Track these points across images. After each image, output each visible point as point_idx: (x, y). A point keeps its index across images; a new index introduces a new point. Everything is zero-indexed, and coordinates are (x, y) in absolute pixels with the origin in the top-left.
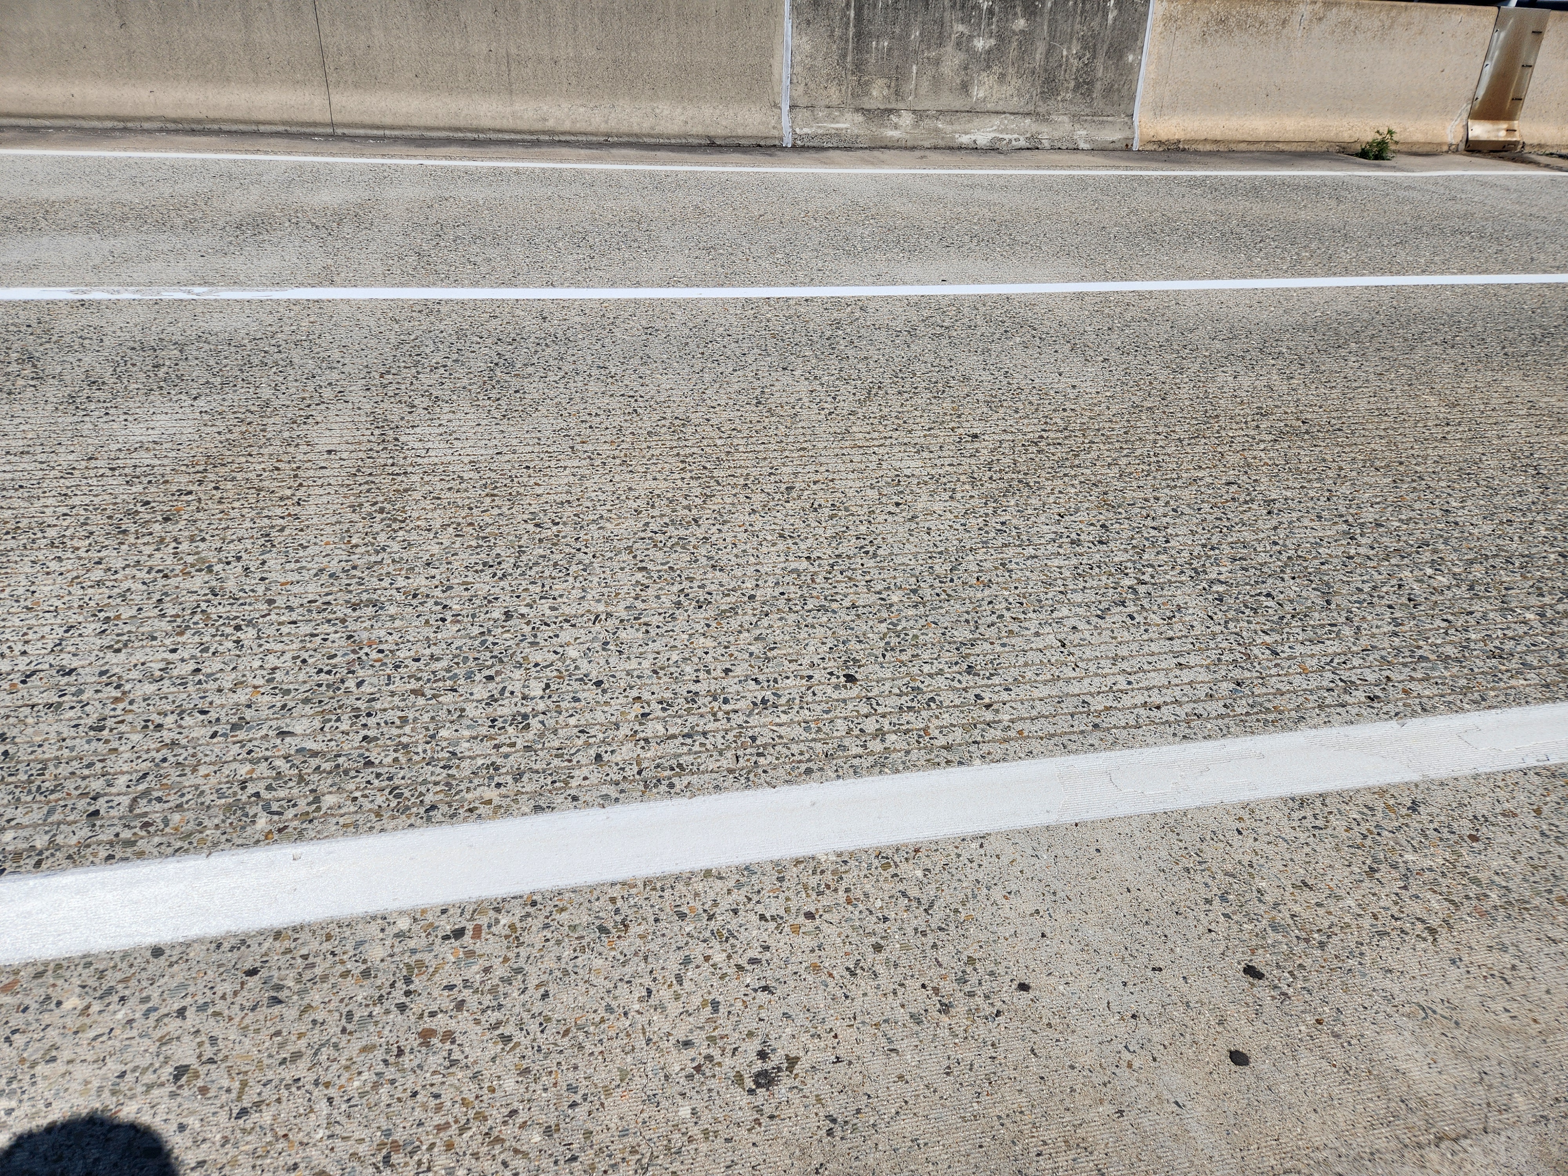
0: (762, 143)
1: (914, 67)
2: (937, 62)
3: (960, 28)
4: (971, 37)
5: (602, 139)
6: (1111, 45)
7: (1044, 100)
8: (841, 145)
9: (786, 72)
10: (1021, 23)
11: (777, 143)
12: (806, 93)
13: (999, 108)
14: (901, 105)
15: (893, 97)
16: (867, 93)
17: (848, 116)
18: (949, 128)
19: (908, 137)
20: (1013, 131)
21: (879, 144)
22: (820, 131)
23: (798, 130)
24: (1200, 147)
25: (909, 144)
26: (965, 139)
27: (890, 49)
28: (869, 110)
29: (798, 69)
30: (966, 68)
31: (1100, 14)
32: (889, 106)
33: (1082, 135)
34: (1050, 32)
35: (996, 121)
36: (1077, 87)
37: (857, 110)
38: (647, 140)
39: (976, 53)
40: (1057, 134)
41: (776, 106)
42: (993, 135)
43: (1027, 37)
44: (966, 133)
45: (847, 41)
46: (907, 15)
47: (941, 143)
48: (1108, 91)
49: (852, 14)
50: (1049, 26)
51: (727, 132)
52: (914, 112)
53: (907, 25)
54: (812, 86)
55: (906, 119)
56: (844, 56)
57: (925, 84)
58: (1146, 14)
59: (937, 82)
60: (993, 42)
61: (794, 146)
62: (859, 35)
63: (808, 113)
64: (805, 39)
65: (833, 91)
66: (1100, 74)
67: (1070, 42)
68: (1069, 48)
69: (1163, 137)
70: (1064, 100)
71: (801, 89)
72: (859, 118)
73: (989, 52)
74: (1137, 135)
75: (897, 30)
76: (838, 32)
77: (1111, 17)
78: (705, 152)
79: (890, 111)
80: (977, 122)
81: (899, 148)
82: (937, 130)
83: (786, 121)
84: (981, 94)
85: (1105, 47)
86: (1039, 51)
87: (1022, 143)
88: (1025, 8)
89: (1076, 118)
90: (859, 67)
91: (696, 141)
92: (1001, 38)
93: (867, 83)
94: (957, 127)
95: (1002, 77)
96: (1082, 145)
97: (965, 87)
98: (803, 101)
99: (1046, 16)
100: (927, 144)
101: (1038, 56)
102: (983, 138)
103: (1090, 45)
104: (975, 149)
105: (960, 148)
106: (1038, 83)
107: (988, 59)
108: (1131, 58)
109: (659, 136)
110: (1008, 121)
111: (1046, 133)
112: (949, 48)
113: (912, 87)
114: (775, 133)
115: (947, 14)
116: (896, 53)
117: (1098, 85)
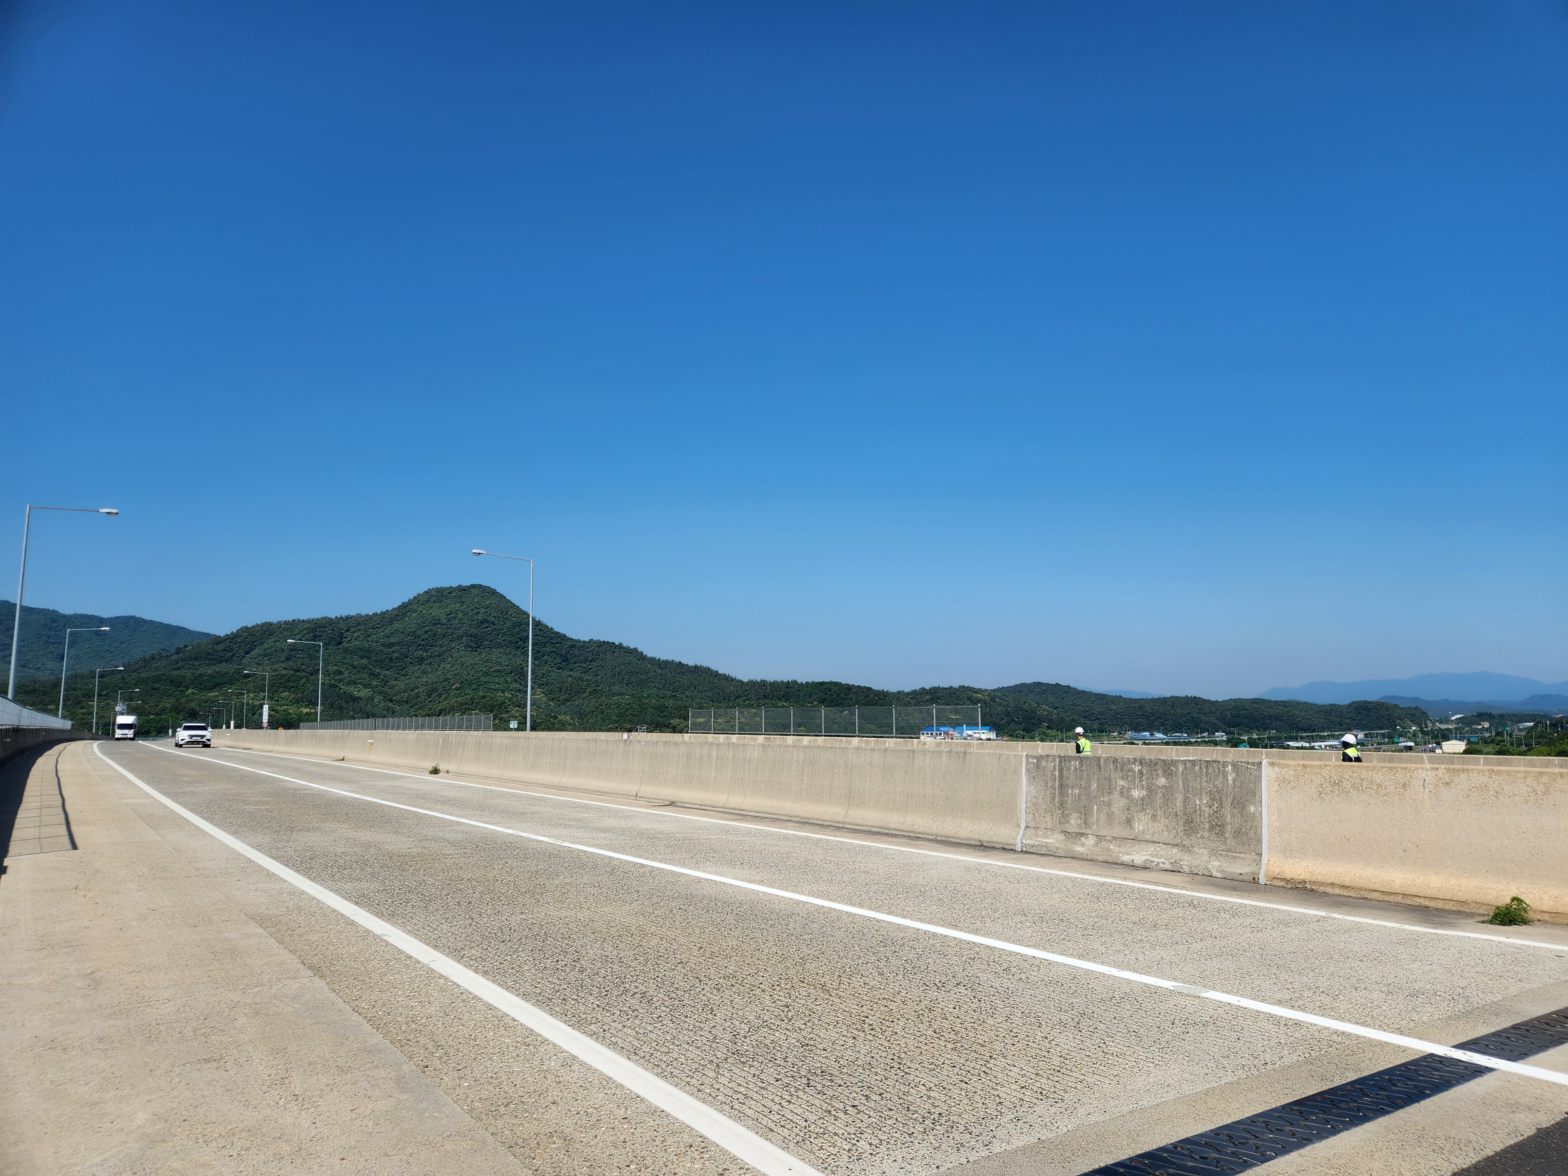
0: (1006, 847)
1: (1095, 807)
2: (1109, 804)
3: (1122, 783)
4: (1129, 789)
5: (934, 837)
6: (1234, 799)
7: (1188, 836)
8: (1048, 853)
9: (1024, 806)
10: (1162, 781)
11: (1013, 848)
12: (1034, 819)
13: (1155, 839)
14: (1088, 831)
15: (1083, 825)
16: (1068, 822)
17: (1056, 835)
18: (1117, 849)
19: (1089, 852)
20: (1162, 857)
21: (1070, 855)
22: (1036, 843)
23: (1024, 841)
25: (1089, 857)
26: (1126, 858)
27: (1079, 795)
28: (1069, 833)
29: (1029, 805)
30: (1128, 809)
31: (1221, 775)
32: (1081, 831)
33: (1216, 866)
34: (1184, 787)
35: (1152, 848)
36: (1212, 828)
37: (1062, 832)
38: (952, 840)
39: (1134, 799)
40: (1195, 863)
41: (1018, 826)
42: (1146, 857)
43: (1168, 791)
44: (1128, 854)
45: (1055, 789)
46: (1089, 775)
47: (1110, 859)
48: (1237, 833)
49: (1057, 773)
50: (1183, 783)
51: (988, 839)
52: (1097, 836)
53: (1089, 781)
54: (1037, 815)
55: (1091, 841)
56: (1054, 798)
57: (1103, 819)
58: (1260, 777)
59: (1110, 817)
60: (1144, 792)
61: (1022, 851)
62: (1061, 786)
63: (1033, 831)
64: (1032, 787)
65: (1048, 818)
66: (1228, 819)
67: (1201, 795)
68: (1200, 799)
69: (1288, 876)
70: (1202, 837)
71: (1031, 816)
72: (1062, 837)
73: (1142, 799)
74: (1262, 871)
75: (1083, 784)
76: (1049, 784)
77: (1230, 778)
78: (976, 850)
79: (1082, 834)
80: (1138, 847)
81: (1083, 859)
82: (1109, 850)
83: (1020, 836)
84: (1141, 828)
85: (1230, 800)
86: (1178, 800)
87: (1167, 866)
88: (1165, 771)
89: (1214, 853)
90: (1062, 805)
91: (974, 843)
92: (1150, 790)
93: (1067, 815)
94: (1123, 849)
95: (1154, 817)
96: (1215, 874)
97: (1129, 822)
98: (1032, 824)
99: (1180, 776)
100: (1100, 859)
101: (1178, 804)
102: (1139, 858)
103: (1217, 797)
104: (1133, 867)
105: (1122, 864)
106: (1181, 822)
107: (1143, 804)
108: (1252, 809)
109: (958, 838)
110: (1159, 848)
111: (1187, 861)
112: (1116, 795)
113: (1094, 820)
114: (1012, 842)
115: (1112, 774)
116: (1083, 797)
117: (1229, 828)
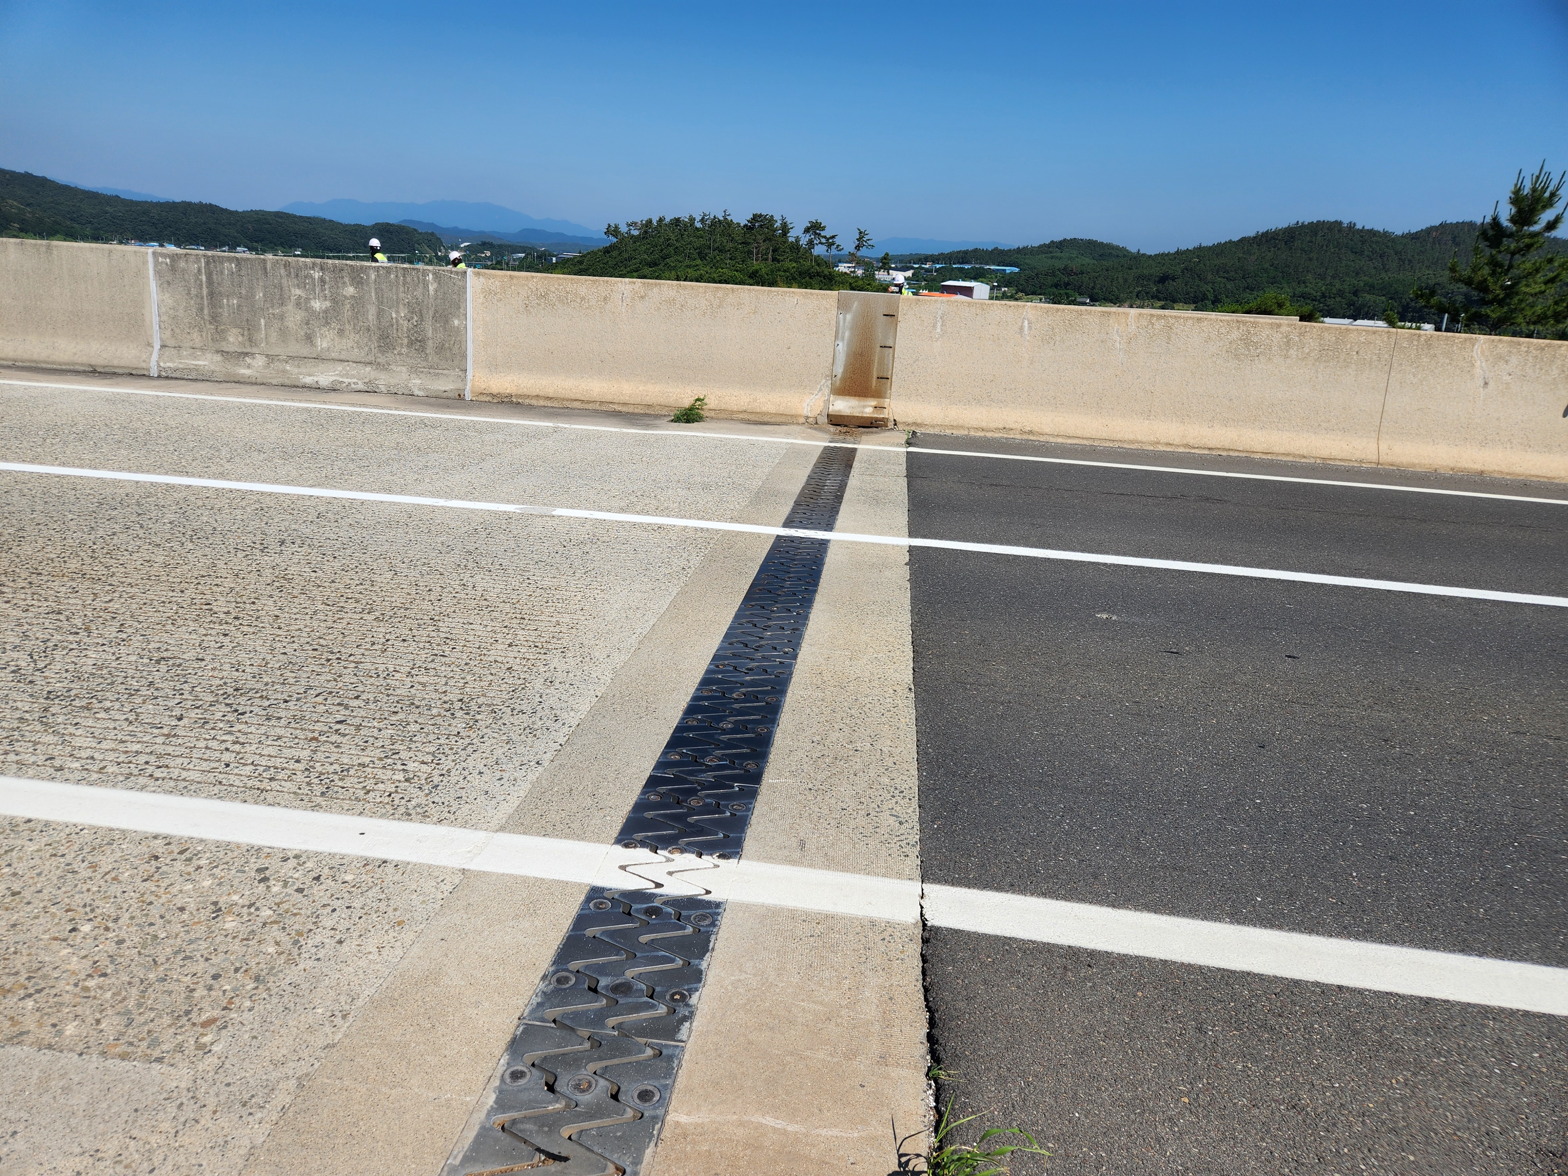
0: (134, 372)
1: (262, 321)
2: (282, 317)
3: (298, 292)
4: (308, 300)
5: (10, 363)
6: (436, 311)
7: (383, 353)
8: (199, 377)
9: (155, 319)
10: (350, 290)
11: (146, 373)
12: (173, 336)
13: (342, 357)
14: (255, 350)
15: (247, 343)
16: (225, 339)
17: (209, 356)
18: (296, 370)
19: (258, 375)
20: (353, 376)
21: (232, 379)
22: (181, 366)
23: (162, 364)
24: (534, 402)
25: (259, 381)
26: (308, 380)
27: (239, 306)
28: (227, 353)
29: (164, 318)
30: (307, 324)
31: (421, 285)
32: (245, 350)
33: (417, 384)
34: (377, 298)
35: (340, 367)
36: (411, 344)
37: (217, 352)
38: (44, 366)
39: (314, 312)
40: (393, 381)
41: (150, 345)
42: (334, 378)
43: (358, 302)
44: (310, 375)
45: (202, 298)
46: (250, 281)
47: (287, 382)
48: (440, 349)
49: (204, 278)
50: (376, 293)
51: (105, 363)
52: (267, 356)
53: (251, 287)
54: (177, 331)
55: (259, 361)
56: (202, 309)
57: (274, 336)
58: (465, 288)
59: (284, 333)
60: (328, 304)
61: (159, 377)
62: (211, 294)
63: (174, 352)
64: (167, 295)
65: (195, 335)
66: (430, 334)
67: (398, 307)
68: (397, 312)
69: (495, 391)
70: (400, 354)
71: (168, 333)
72: (218, 358)
73: (326, 311)
74: (468, 387)
75: (244, 292)
76: (193, 292)
77: (431, 288)
78: (88, 376)
79: (246, 354)
80: (322, 366)
81: (252, 384)
82: (284, 371)
83: (155, 357)
84: (325, 345)
85: (431, 313)
86: (370, 313)
87: (361, 386)
88: (353, 279)
89: (414, 370)
90: (215, 318)
91: (81, 368)
92: (334, 301)
93: (223, 331)
94: (303, 370)
95: (341, 332)
96: (416, 392)
97: (309, 338)
98: (171, 342)
99: (373, 286)
100: (274, 382)
101: (370, 317)
102: (324, 380)
103: (416, 310)
104: (317, 389)
105: (304, 387)
106: (375, 338)
107: (326, 318)
108: (456, 322)
109: (53, 363)
110: (349, 367)
111: (383, 380)
112: (290, 307)
113: (263, 336)
114: (144, 365)
115: (284, 281)
116: (245, 309)
117: (430, 343)
